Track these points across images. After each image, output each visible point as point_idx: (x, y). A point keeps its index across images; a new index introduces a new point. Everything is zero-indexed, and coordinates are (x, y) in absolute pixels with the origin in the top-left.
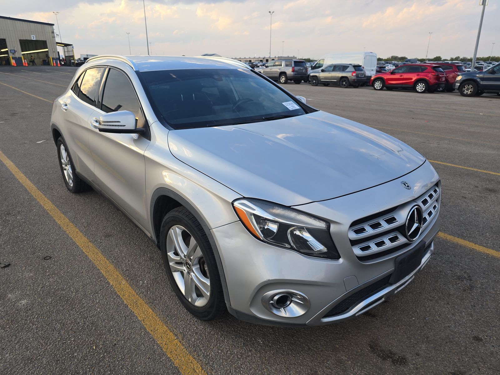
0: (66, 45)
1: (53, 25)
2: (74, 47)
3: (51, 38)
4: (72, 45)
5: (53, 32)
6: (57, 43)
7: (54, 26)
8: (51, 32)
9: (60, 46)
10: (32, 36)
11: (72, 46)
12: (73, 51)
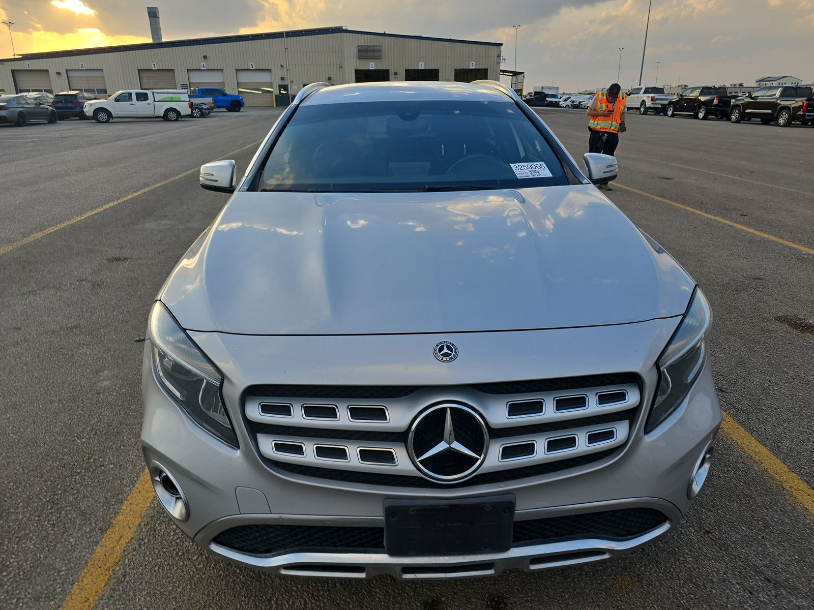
0: (515, 74)
1: (501, 45)
2: (526, 77)
3: (495, 63)
4: (523, 73)
5: (499, 56)
6: (502, 71)
7: (502, 47)
8: (496, 55)
9: (508, 75)
10: (471, 63)
11: (522, 75)
12: (523, 82)
